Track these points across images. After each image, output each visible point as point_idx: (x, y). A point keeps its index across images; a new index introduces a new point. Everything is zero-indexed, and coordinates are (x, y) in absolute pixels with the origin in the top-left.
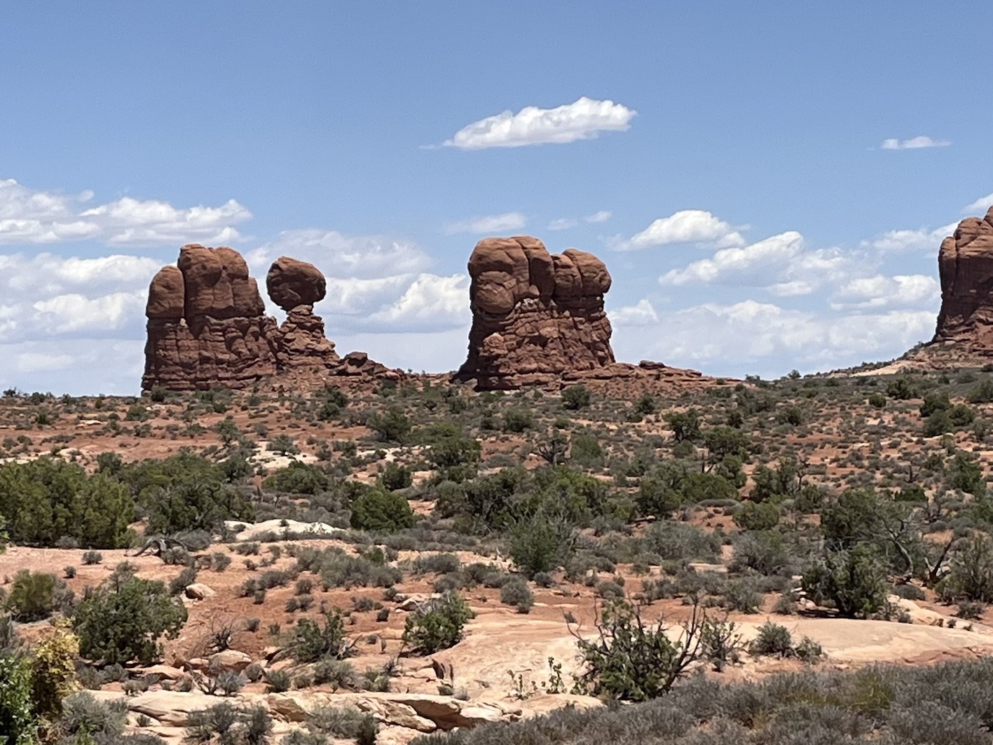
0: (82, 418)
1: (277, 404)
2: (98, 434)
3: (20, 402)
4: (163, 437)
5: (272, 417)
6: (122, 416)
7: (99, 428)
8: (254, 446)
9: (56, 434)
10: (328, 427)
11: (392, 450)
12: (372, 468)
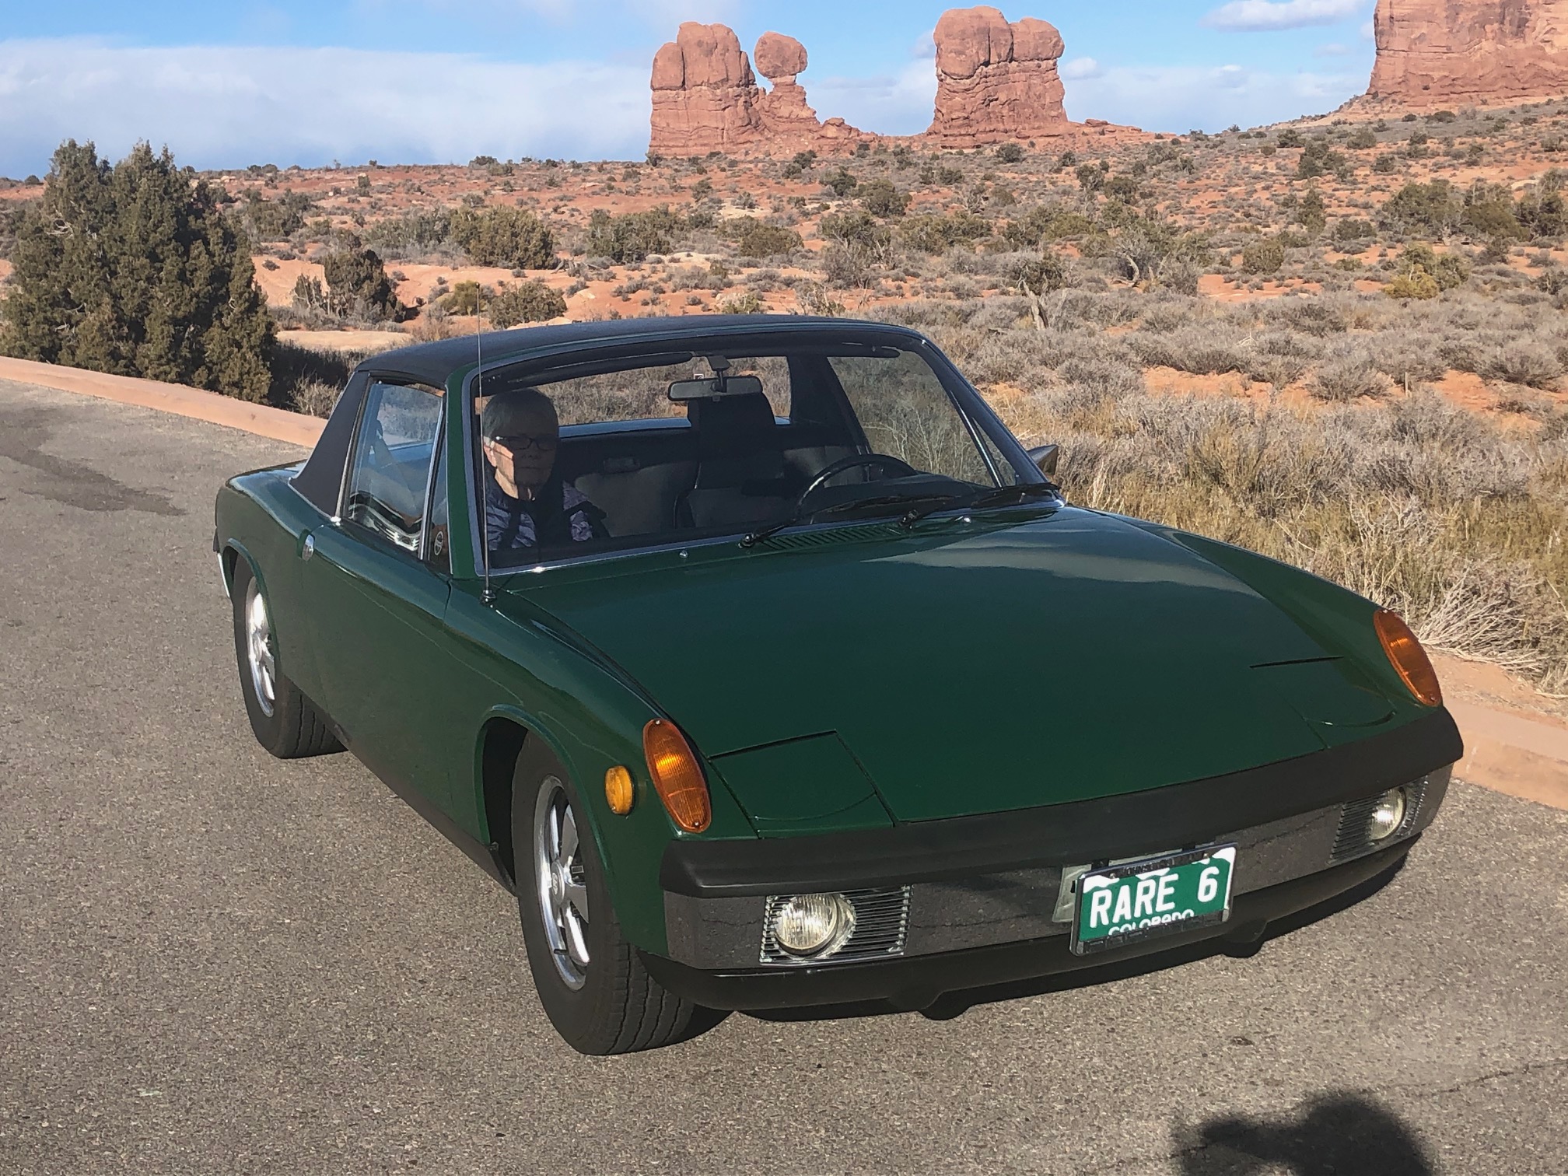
0: (584, 180)
1: (752, 166)
2: (594, 193)
3: (535, 167)
4: (650, 195)
5: (744, 177)
6: (618, 178)
7: (597, 189)
8: (720, 201)
9: (559, 194)
10: (789, 184)
11: (836, 203)
12: (817, 219)
